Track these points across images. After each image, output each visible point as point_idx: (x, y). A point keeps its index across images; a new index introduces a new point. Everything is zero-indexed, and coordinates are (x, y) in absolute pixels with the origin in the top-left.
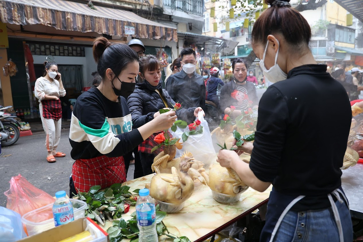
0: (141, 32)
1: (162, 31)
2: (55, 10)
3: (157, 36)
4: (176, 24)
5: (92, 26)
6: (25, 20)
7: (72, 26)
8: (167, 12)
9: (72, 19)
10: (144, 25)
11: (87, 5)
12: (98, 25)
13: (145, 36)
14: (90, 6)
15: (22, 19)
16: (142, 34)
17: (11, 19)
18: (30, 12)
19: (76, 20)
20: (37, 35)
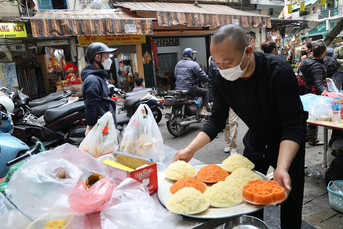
0: (243, 22)
1: (259, 20)
2: (187, 13)
3: (255, 24)
4: (259, 11)
5: (210, 22)
6: (171, 22)
7: (198, 23)
8: (253, 2)
9: (198, 18)
10: (246, 16)
11: (194, 5)
12: (214, 20)
13: (247, 26)
14: (196, 5)
15: (168, 22)
16: (244, 24)
17: (163, 23)
18: (174, 16)
19: (200, 18)
20: (159, 32)
